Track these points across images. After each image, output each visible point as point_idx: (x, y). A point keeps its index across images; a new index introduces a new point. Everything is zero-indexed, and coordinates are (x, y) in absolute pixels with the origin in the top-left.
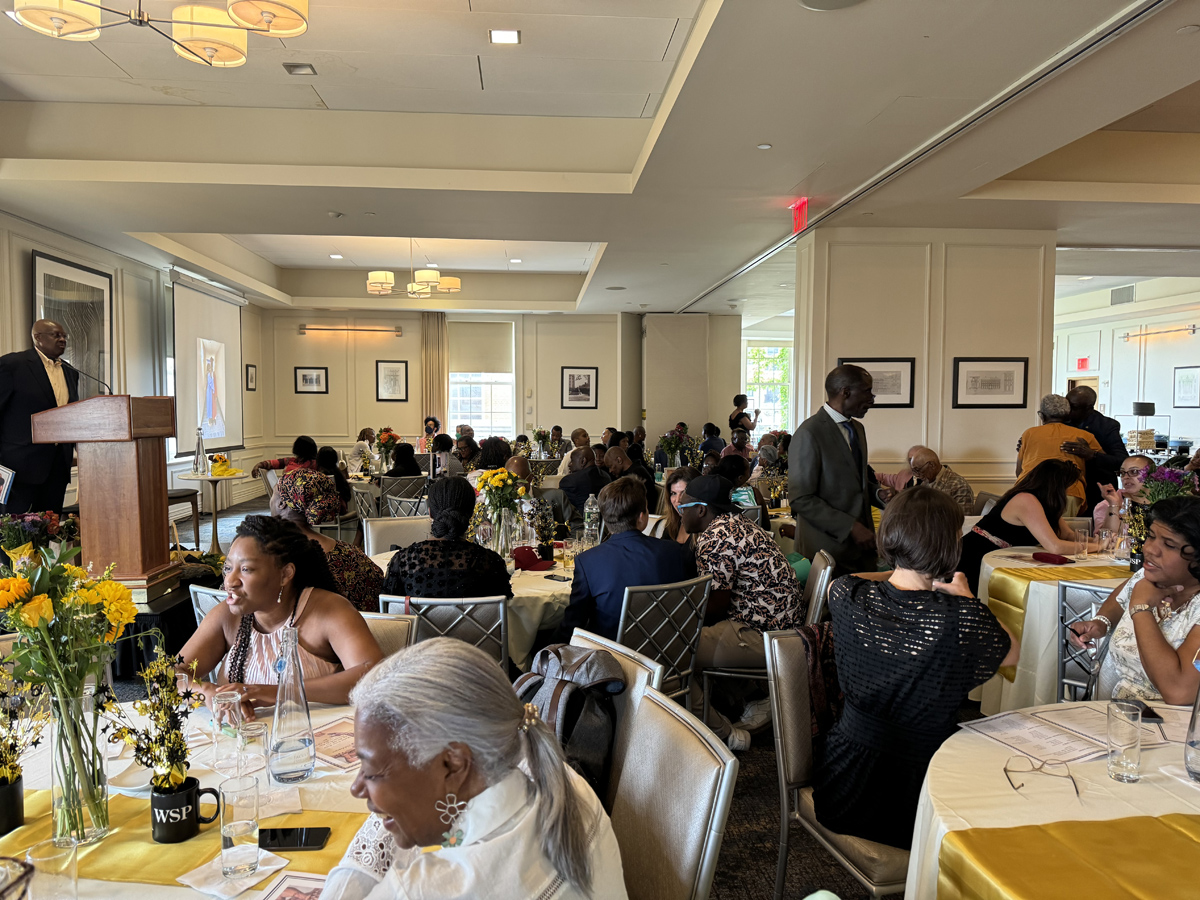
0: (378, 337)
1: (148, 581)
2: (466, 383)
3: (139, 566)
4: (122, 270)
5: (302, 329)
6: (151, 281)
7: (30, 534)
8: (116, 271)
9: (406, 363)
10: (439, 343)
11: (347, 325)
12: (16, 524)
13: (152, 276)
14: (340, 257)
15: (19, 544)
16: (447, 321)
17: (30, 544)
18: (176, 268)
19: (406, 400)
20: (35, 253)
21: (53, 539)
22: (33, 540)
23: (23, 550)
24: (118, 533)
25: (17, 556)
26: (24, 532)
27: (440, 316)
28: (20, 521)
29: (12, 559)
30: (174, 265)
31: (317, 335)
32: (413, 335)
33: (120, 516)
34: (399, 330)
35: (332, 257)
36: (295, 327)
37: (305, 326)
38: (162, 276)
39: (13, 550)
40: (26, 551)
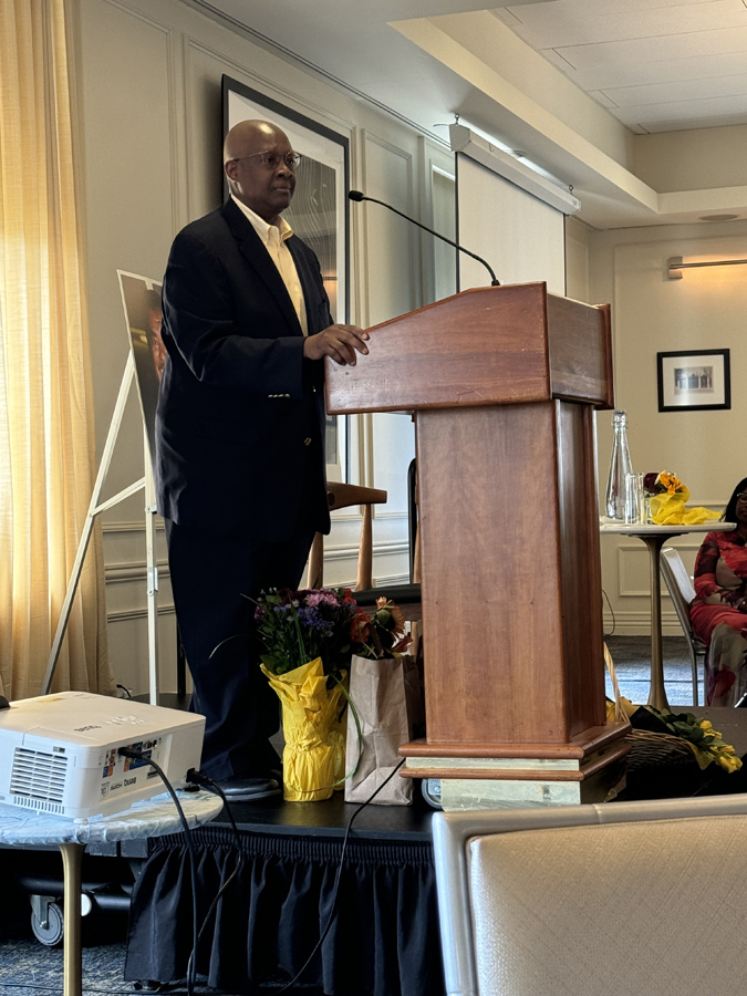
1: (583, 764)
3: (558, 722)
4: (362, 132)
5: (675, 263)
6: (408, 158)
7: (317, 634)
8: (353, 132)
12: (289, 613)
13: (410, 146)
17: (318, 661)
18: (462, 122)
20: (228, 83)
21: (360, 651)
22: (321, 653)
23: (304, 677)
24: (508, 638)
25: (291, 690)
26: (305, 630)
28: (296, 603)
29: (282, 697)
30: (458, 113)
31: (706, 279)
33: (513, 593)
36: (659, 263)
37: (681, 258)
38: (427, 148)
39: (281, 678)
40: (309, 678)
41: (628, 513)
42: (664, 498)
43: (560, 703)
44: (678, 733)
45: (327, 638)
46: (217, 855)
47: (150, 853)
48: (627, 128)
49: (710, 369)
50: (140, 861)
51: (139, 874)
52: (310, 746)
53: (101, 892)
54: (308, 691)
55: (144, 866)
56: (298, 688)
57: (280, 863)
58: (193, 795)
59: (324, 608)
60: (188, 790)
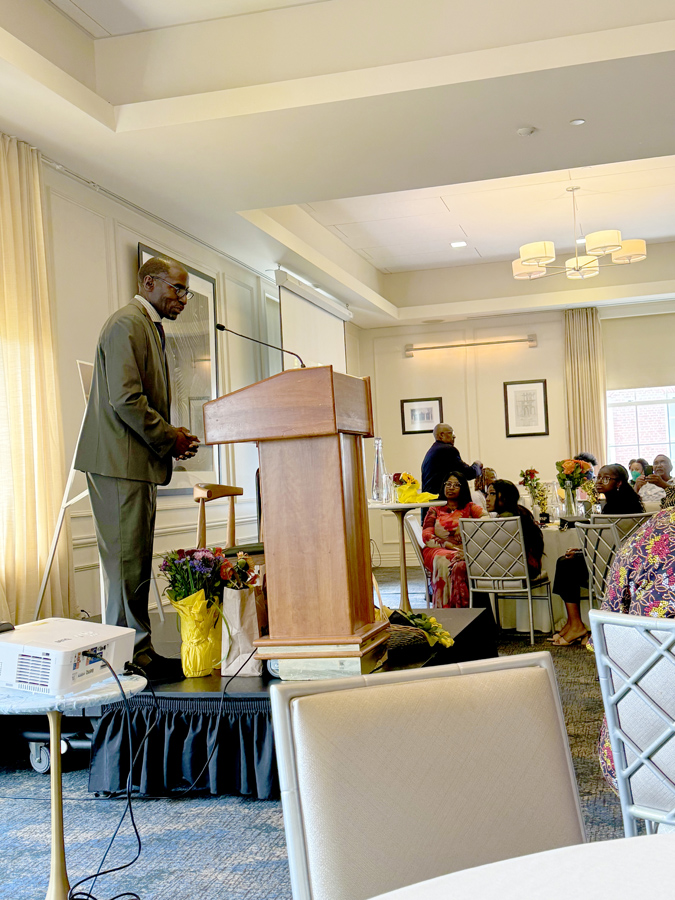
0: (505, 353)
1: (362, 647)
2: (629, 404)
3: (347, 622)
4: (223, 274)
5: (409, 348)
6: (251, 290)
7: (201, 575)
8: (218, 275)
9: (545, 382)
10: (590, 354)
11: (464, 339)
12: (184, 564)
13: (252, 283)
14: (463, 244)
15: (188, 593)
16: (600, 319)
17: (202, 591)
18: (282, 268)
19: (546, 434)
20: (141, 247)
21: (229, 585)
22: (204, 587)
23: (194, 601)
24: (316, 574)
25: (186, 610)
26: (194, 574)
27: (590, 312)
28: (188, 558)
29: (181, 613)
30: (280, 264)
31: (427, 358)
32: (552, 342)
33: (318, 547)
34: (532, 339)
35: (455, 245)
36: (399, 348)
37: (412, 345)
38: (262, 284)
39: (179, 602)
40: (197, 602)
41: (385, 497)
42: (405, 487)
43: (348, 611)
44: (416, 625)
45: (207, 578)
46: (144, 713)
47: (103, 713)
48: (378, 270)
49: (431, 409)
50: (97, 718)
51: (96, 726)
52: (198, 643)
53: (72, 738)
54: (196, 610)
55: (100, 721)
56: (190, 609)
57: (183, 715)
58: (128, 677)
59: (206, 561)
60: (125, 674)
